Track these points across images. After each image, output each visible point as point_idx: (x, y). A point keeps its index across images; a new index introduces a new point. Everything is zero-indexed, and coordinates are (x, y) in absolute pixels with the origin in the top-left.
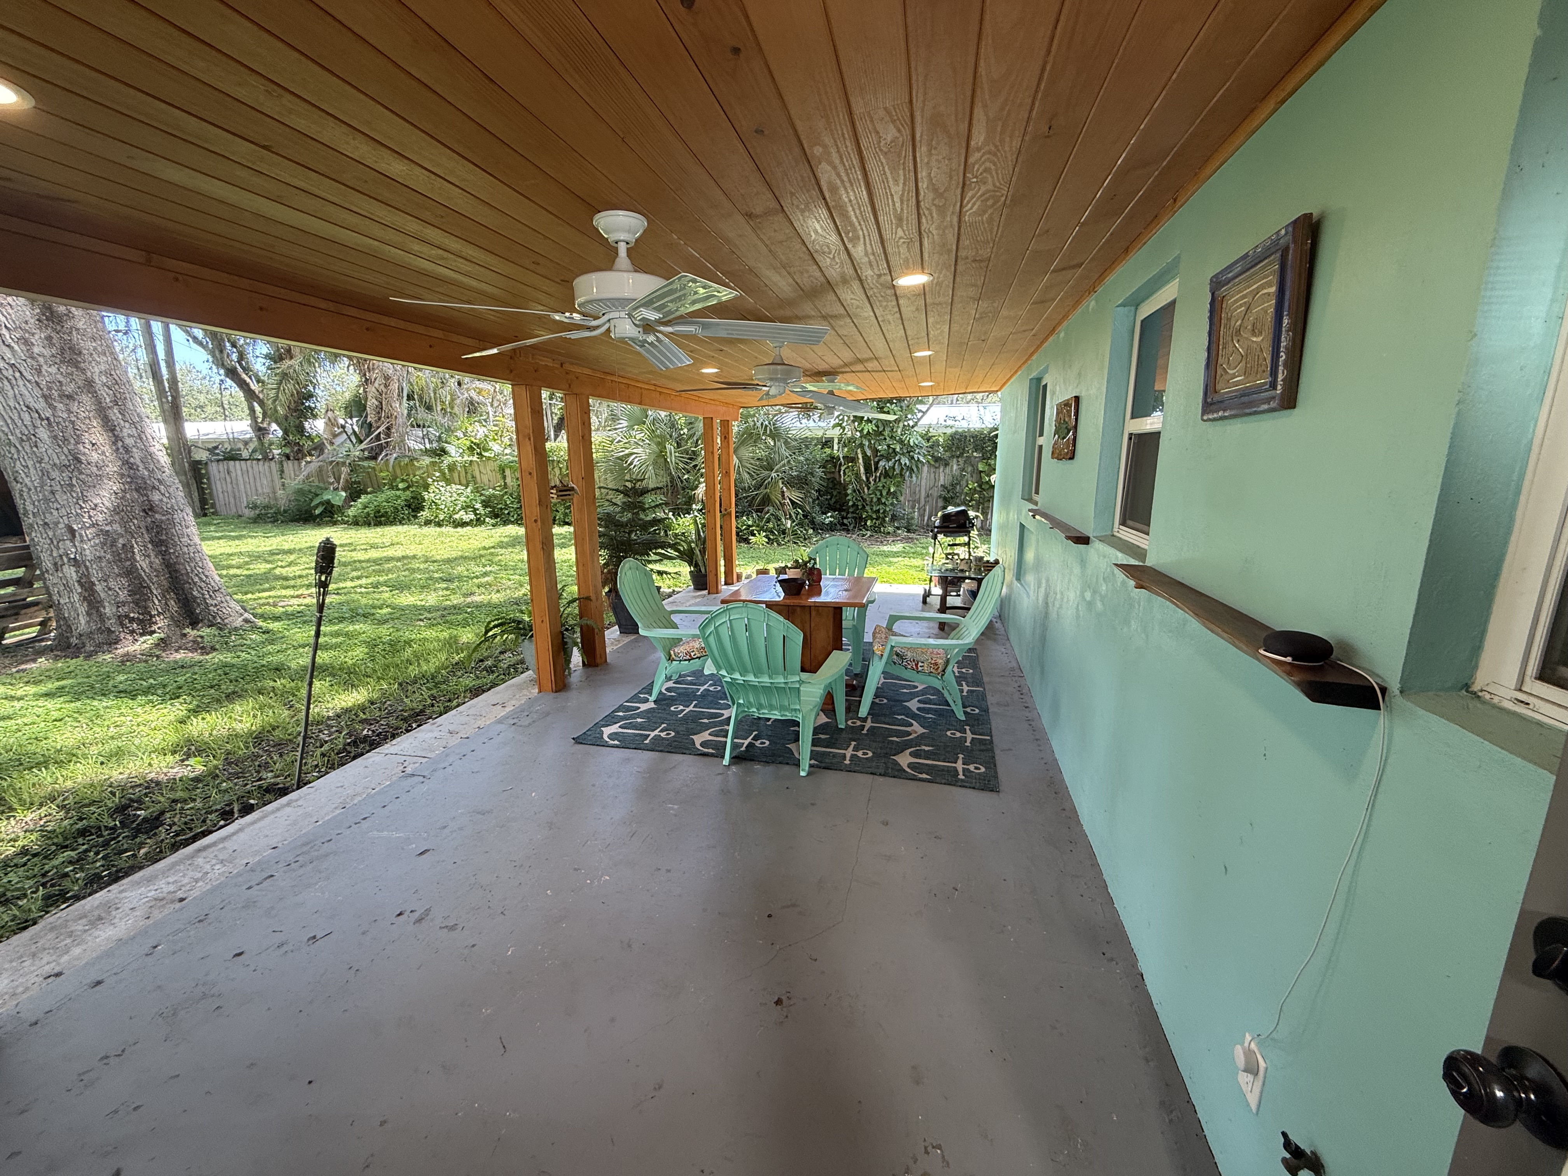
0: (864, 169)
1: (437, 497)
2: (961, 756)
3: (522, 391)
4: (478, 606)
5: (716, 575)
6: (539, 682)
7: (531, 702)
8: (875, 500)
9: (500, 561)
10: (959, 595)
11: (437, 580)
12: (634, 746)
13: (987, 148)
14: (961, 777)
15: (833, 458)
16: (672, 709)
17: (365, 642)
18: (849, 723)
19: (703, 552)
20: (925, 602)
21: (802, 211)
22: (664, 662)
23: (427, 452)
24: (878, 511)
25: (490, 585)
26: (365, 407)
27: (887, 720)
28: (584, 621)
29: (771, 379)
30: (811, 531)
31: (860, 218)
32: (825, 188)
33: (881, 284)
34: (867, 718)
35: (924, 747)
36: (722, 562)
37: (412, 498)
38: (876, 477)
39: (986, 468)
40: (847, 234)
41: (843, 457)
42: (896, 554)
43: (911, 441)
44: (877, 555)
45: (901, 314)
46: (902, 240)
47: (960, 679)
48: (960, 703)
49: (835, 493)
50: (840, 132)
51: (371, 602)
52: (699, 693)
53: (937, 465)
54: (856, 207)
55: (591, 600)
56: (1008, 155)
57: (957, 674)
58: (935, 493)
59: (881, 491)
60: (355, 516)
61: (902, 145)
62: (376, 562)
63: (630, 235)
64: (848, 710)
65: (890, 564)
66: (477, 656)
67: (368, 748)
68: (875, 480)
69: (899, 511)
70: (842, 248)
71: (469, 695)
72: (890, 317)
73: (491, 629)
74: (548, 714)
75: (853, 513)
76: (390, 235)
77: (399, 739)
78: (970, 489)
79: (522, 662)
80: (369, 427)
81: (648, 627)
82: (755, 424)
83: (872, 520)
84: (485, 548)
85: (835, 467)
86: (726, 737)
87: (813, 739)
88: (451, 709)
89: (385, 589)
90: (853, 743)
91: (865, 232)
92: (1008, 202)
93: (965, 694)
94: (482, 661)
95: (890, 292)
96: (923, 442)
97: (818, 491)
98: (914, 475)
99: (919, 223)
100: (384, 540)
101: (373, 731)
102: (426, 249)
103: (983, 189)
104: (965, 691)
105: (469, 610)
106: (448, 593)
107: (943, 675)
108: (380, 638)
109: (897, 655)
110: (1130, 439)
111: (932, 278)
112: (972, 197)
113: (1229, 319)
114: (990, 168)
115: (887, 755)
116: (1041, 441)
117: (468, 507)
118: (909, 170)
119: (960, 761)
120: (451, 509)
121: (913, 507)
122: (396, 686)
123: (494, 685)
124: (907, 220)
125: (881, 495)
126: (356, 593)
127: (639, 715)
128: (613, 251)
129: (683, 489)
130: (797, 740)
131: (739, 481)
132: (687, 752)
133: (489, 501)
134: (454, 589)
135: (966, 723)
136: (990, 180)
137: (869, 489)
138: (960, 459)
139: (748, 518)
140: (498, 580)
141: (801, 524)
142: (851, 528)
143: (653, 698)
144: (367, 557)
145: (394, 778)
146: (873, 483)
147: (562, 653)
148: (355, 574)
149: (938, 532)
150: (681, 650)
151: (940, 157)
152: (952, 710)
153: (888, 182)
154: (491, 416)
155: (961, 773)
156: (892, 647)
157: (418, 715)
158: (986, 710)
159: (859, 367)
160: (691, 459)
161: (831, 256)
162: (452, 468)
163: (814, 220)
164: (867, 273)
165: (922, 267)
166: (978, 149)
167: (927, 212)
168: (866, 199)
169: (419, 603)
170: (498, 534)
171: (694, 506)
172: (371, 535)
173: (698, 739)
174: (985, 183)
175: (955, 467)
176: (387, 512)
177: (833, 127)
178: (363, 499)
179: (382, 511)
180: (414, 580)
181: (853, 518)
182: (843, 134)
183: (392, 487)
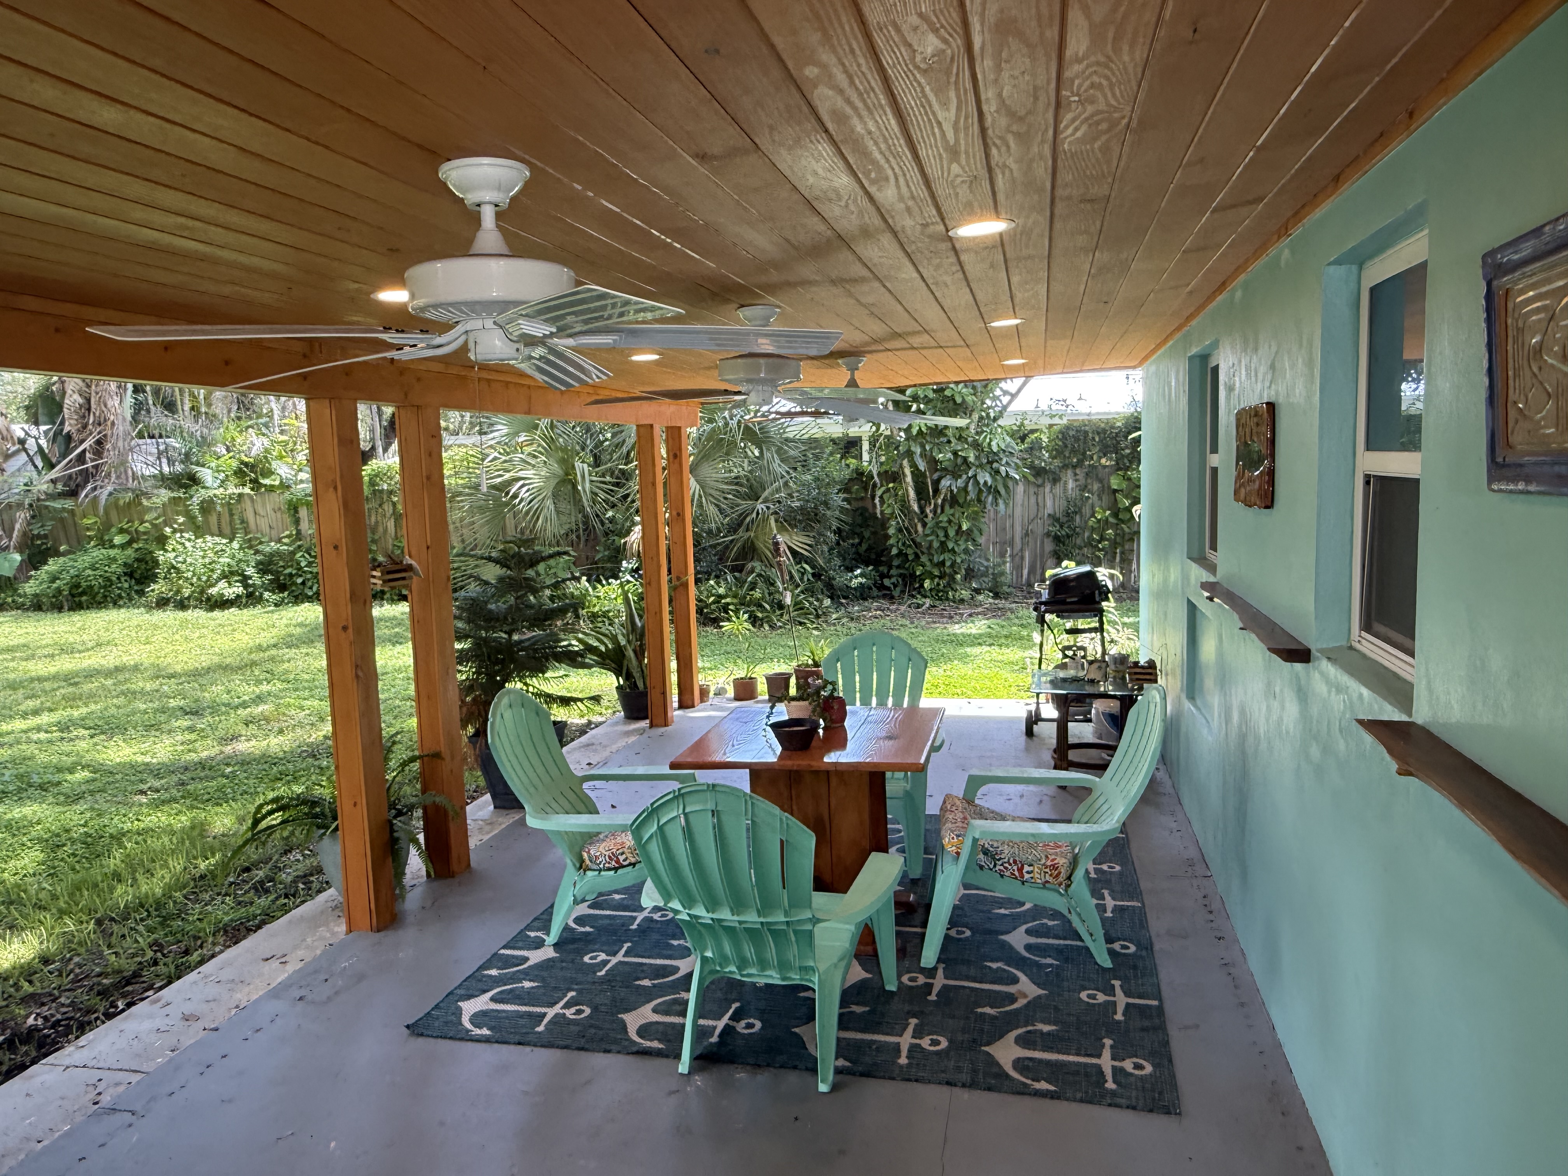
0: (892, 95)
1: (180, 559)
2: (1108, 1042)
3: (325, 409)
4: (245, 762)
5: (664, 693)
6: (346, 910)
7: (333, 950)
8: (936, 545)
9: (287, 672)
10: (1090, 721)
11: (173, 713)
12: (517, 1038)
13: (1093, 59)
14: (1110, 1085)
15: (862, 474)
16: (586, 959)
17: (40, 840)
18: (905, 979)
19: (639, 653)
20: (1030, 733)
21: (790, 148)
22: (571, 873)
23: (164, 480)
24: (943, 563)
25: (268, 720)
26: (60, 407)
27: (972, 972)
28: (429, 799)
29: (749, 381)
30: (827, 602)
31: (887, 153)
32: (826, 118)
33: (930, 236)
34: (935, 969)
35: (1041, 1026)
36: (673, 665)
37: (137, 560)
38: (936, 505)
39: (1124, 485)
40: (867, 175)
41: (879, 474)
42: (976, 641)
43: (994, 443)
44: (944, 642)
45: (964, 273)
46: (959, 180)
47: (1097, 885)
48: (1100, 933)
49: (867, 534)
50: (847, 48)
51: (55, 759)
52: (634, 927)
53: (1040, 481)
54: (881, 140)
55: (443, 759)
56: (1131, 70)
57: (1093, 875)
58: (1039, 528)
59: (945, 530)
60: (36, 595)
61: (952, 59)
62: (69, 679)
63: (501, 195)
64: (902, 952)
65: (964, 658)
66: (242, 861)
67: (34, 1054)
68: (935, 512)
69: (979, 563)
70: (860, 192)
71: (221, 940)
72: (948, 279)
73: (264, 817)
74: (361, 977)
75: (898, 567)
76: (97, 200)
77: (90, 1036)
78: (1099, 521)
79: (319, 870)
80: (66, 441)
81: (544, 811)
82: (726, 424)
83: (932, 579)
84: (260, 648)
85: (866, 489)
86: (683, 1014)
87: (841, 1016)
88: (190, 968)
89: (83, 732)
90: (913, 1021)
91: (897, 170)
92: (1134, 124)
93: (1109, 914)
94: (247, 870)
95: (945, 246)
96: (1013, 444)
97: (839, 531)
98: (1000, 501)
99: (987, 156)
100: (85, 637)
101: (46, 1019)
102: (158, 218)
103: (1090, 109)
104: (1109, 909)
105: (229, 770)
106: (193, 736)
107: (1068, 886)
108: (67, 831)
109: (986, 852)
110: (1367, 483)
111: (1013, 225)
112: (1073, 120)
113: (1520, 331)
114: (1100, 84)
115: (975, 1044)
116: (1214, 460)
117: (232, 573)
118: (965, 91)
119: (1107, 1054)
120: (204, 578)
121: (1002, 555)
122: (91, 926)
123: (268, 917)
124: (967, 153)
125: (946, 535)
126: (29, 741)
127: (527, 974)
128: (473, 217)
129: (607, 534)
130: (811, 1018)
131: (700, 519)
132: (613, 1047)
133: (270, 562)
134: (203, 730)
135: (1113, 973)
136: (1101, 99)
137: (924, 525)
138: (1078, 471)
139: (718, 583)
140: (282, 710)
141: (810, 591)
142: (896, 593)
143: (552, 938)
144: (53, 670)
145: (79, 1118)
146: (930, 515)
147: (390, 859)
148: (31, 704)
149: (1046, 611)
150: (600, 850)
151: (1016, 73)
152: (1087, 949)
153: (930, 106)
154: (276, 417)
155: (1109, 1077)
156: (975, 840)
157: (128, 983)
158: (1146, 946)
159: (899, 343)
160: (617, 485)
161: (843, 204)
162: (207, 506)
163: (810, 159)
164: (907, 224)
165: (996, 211)
166: (1079, 61)
167: (998, 142)
168: (896, 129)
169: (140, 759)
170: (285, 621)
171: (624, 564)
172: (63, 628)
173: (633, 1020)
174: (1092, 102)
175: (1071, 484)
176: (91, 587)
177: (836, 43)
178: (52, 565)
179: (84, 584)
180: (134, 713)
181: (900, 575)
182: (852, 51)
183: (104, 543)
